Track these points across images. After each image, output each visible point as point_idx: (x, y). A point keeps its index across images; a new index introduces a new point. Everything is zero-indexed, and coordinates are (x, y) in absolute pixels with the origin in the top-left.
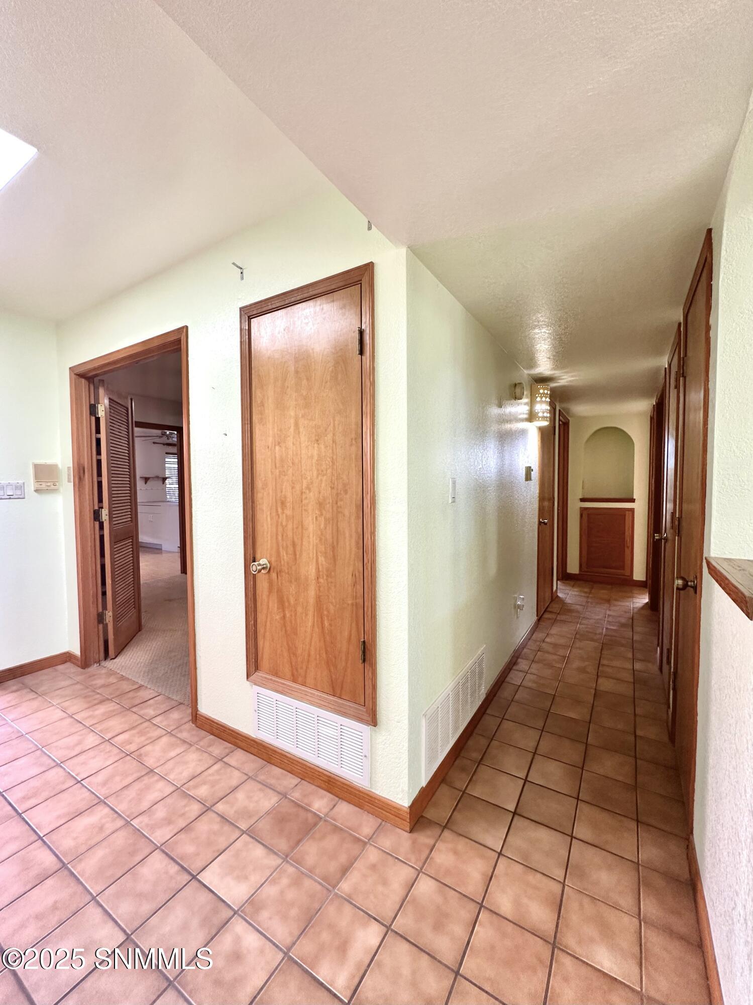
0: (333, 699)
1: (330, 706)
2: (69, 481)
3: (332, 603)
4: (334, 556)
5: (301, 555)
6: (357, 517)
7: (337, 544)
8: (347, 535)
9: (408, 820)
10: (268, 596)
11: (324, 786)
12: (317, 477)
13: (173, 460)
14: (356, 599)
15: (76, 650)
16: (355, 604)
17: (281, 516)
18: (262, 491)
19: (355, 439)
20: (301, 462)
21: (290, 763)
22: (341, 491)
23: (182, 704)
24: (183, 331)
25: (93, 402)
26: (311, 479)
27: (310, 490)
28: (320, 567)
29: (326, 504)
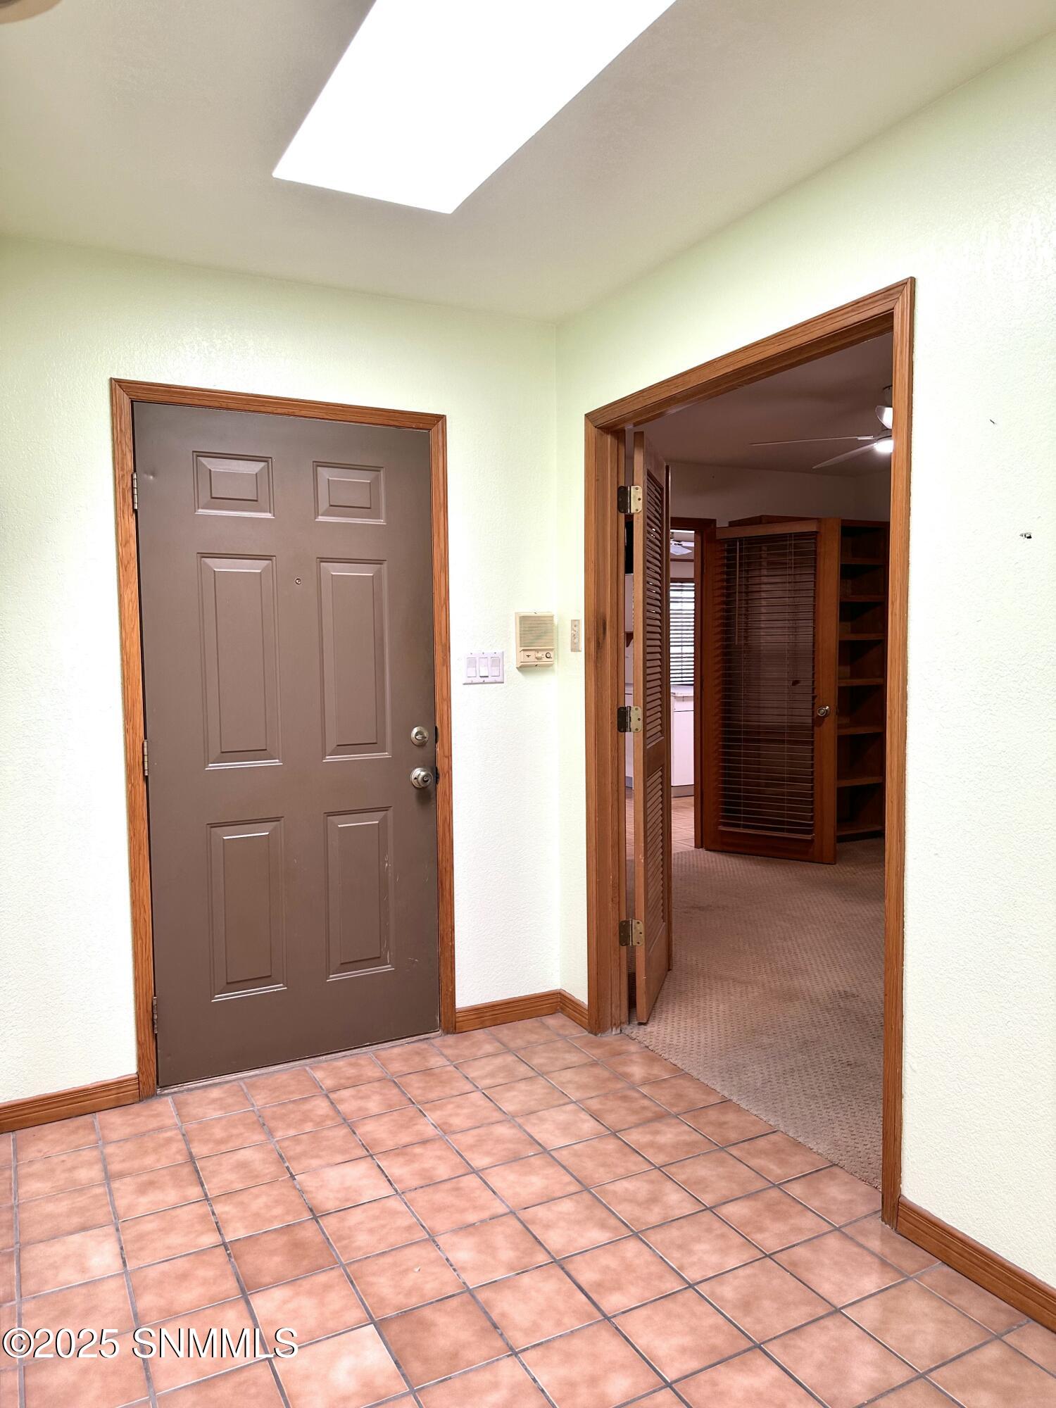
2: (575, 649)
13: (685, 594)
15: (580, 993)
23: (836, 1165)
24: (903, 291)
25: (622, 484)
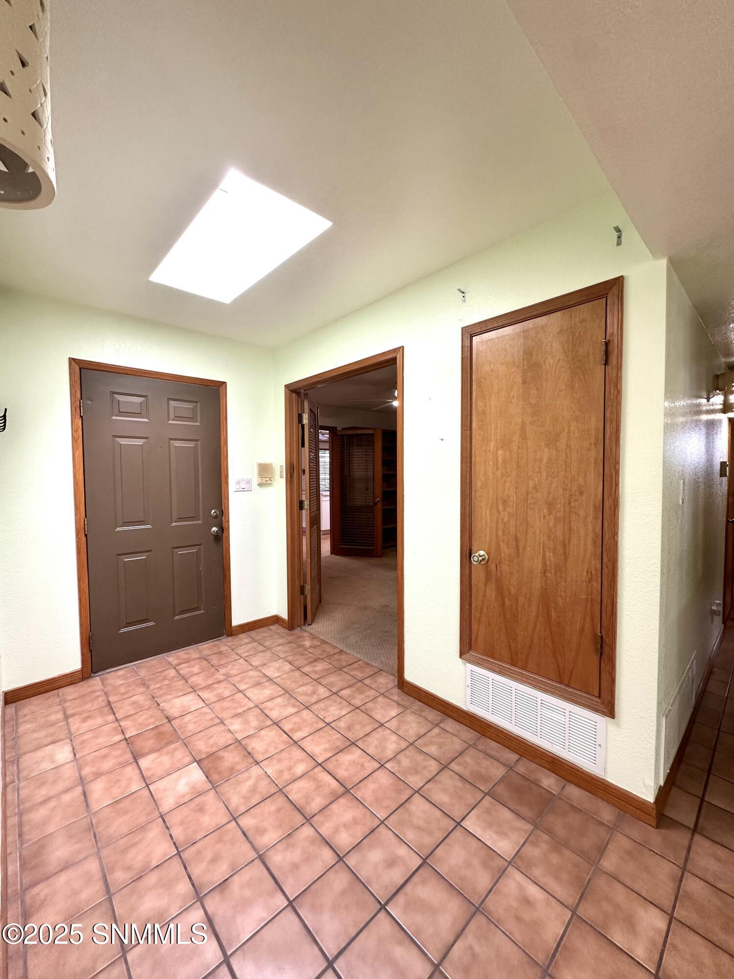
0: (560, 686)
1: (557, 692)
2: (281, 477)
3: (561, 596)
4: (565, 554)
5: (524, 549)
6: (596, 518)
7: (569, 543)
8: (582, 534)
9: (654, 816)
10: (485, 585)
11: (548, 766)
12: (547, 478)
14: (591, 595)
15: (284, 614)
16: (589, 600)
17: (502, 513)
18: (482, 490)
19: (595, 444)
20: (527, 465)
21: (507, 739)
22: (575, 492)
23: (382, 670)
24: (399, 351)
25: (300, 412)
26: (539, 480)
27: (537, 491)
28: (548, 563)
29: (557, 504)
